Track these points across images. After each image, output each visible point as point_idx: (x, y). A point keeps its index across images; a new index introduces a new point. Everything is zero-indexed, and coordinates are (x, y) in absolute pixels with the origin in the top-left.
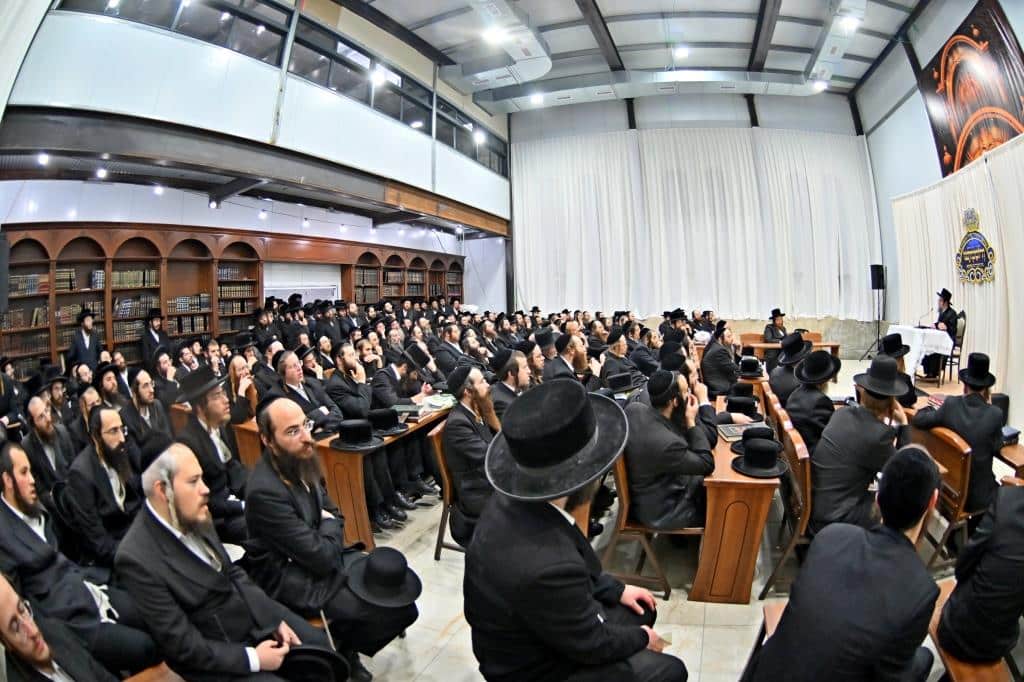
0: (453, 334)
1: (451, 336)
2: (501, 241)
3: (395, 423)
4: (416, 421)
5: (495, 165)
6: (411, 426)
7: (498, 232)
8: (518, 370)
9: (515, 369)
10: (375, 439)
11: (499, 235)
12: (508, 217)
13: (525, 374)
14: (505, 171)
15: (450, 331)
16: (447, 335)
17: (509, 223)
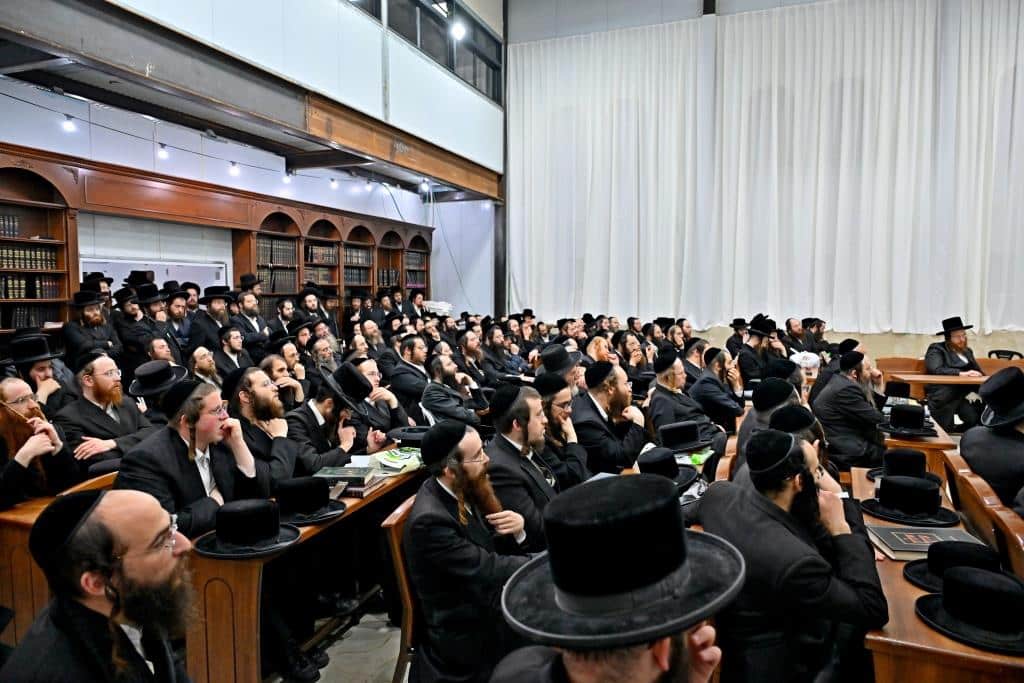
0: (417, 350)
1: (412, 355)
2: (487, 205)
3: (325, 502)
4: (359, 495)
5: (482, 82)
6: (350, 503)
7: (485, 192)
8: (527, 419)
9: (524, 416)
10: (282, 531)
11: (486, 197)
12: (499, 169)
13: (538, 425)
14: (497, 96)
15: (412, 347)
16: (407, 352)
17: (501, 179)
